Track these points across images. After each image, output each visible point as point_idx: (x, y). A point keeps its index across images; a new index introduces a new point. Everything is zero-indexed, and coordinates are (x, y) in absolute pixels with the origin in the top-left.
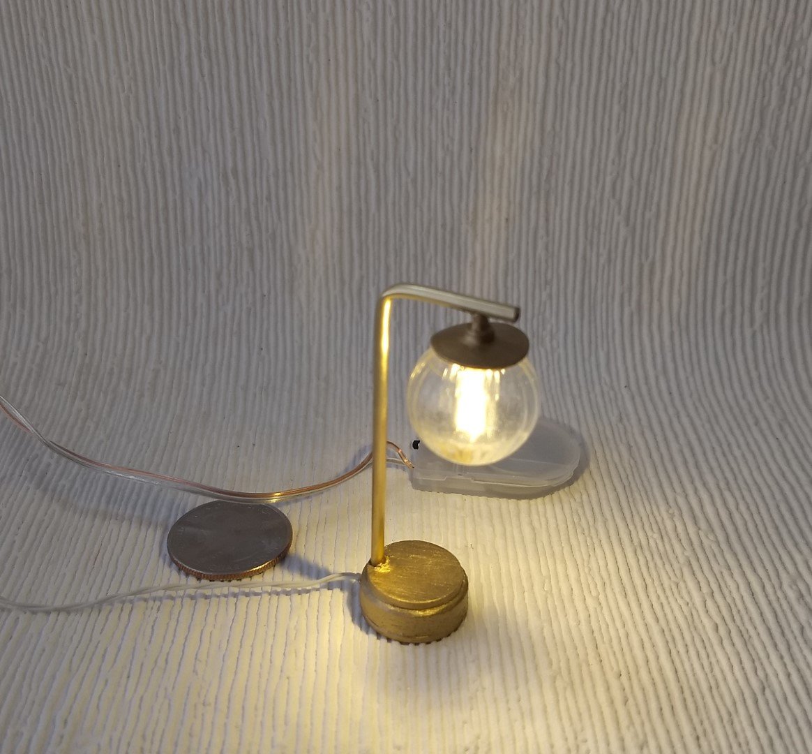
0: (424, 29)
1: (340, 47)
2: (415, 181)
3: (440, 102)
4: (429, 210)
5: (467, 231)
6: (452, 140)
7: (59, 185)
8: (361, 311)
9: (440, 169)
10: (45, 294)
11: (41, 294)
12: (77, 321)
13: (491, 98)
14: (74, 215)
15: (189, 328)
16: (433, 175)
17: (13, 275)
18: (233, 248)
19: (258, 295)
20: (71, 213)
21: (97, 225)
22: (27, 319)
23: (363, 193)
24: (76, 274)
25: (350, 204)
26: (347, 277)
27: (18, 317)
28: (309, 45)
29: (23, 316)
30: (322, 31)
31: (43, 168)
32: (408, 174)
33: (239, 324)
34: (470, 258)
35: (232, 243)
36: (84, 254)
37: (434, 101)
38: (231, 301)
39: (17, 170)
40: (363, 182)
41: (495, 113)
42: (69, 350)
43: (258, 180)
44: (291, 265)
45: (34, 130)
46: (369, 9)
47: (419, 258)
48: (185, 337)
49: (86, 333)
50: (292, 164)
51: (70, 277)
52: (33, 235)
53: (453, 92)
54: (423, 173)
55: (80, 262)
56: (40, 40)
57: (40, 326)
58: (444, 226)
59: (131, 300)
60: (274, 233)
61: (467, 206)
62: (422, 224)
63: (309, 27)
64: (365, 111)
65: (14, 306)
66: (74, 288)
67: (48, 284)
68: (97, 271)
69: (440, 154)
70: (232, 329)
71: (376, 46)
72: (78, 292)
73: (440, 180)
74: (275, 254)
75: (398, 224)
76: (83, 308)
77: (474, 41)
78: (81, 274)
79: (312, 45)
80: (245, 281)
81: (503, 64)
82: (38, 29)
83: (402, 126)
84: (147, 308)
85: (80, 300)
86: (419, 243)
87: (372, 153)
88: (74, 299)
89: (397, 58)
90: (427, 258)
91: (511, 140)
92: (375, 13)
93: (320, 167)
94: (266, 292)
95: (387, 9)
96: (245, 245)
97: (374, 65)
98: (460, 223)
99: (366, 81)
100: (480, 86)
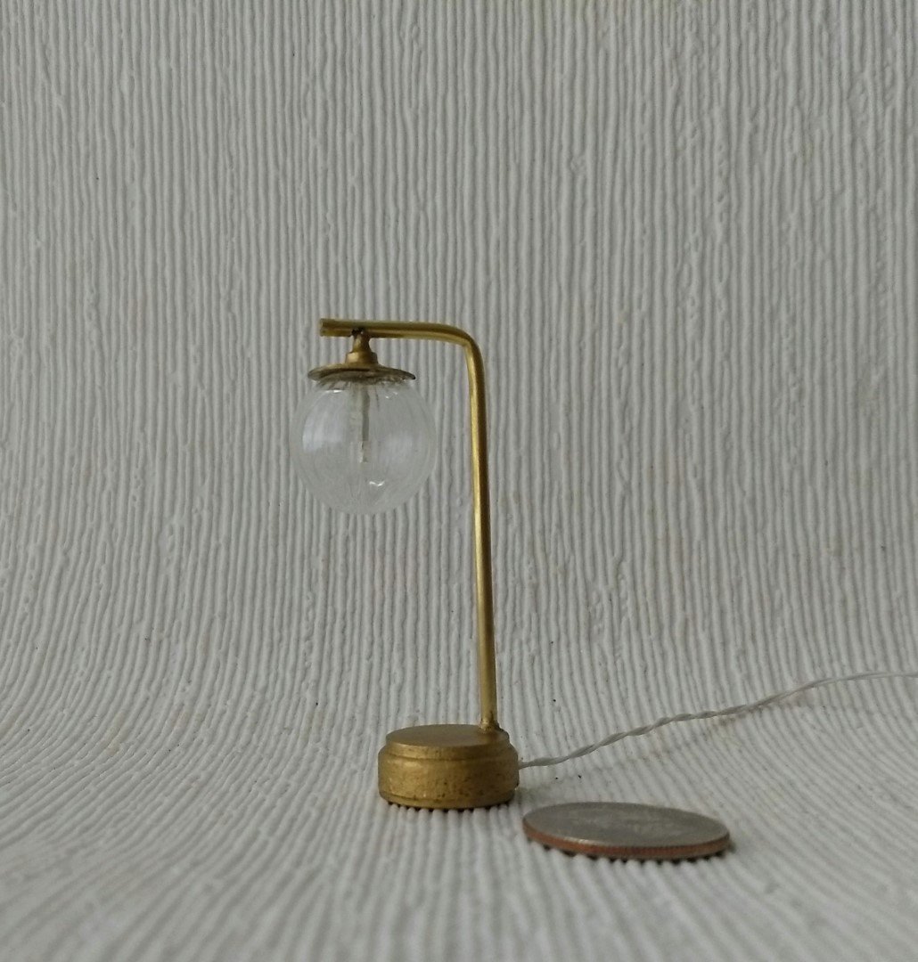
0: (762, 324)
1: (657, 348)
2: (753, 502)
3: (784, 405)
4: (775, 537)
5: (829, 564)
6: (801, 453)
7: (299, 515)
8: (689, 660)
9: (786, 487)
10: (266, 640)
11: (261, 639)
12: (306, 671)
13: (850, 400)
14: (314, 550)
15: (453, 678)
16: (777, 494)
17: (228, 620)
18: (510, 584)
19: (544, 641)
20: (310, 548)
21: (341, 560)
22: (240, 668)
23: (683, 516)
24: (307, 619)
25: (667, 530)
26: (665, 620)
27: (229, 666)
28: (619, 347)
29: (235, 665)
30: (636, 330)
31: (282, 497)
32: (744, 493)
33: (521, 673)
34: (837, 597)
35: (510, 578)
36: (321, 595)
37: (775, 404)
38: (507, 648)
39: (250, 500)
40: (683, 504)
41: (856, 416)
42: (294, 699)
43: (546, 506)
44: (588, 605)
45: (278, 453)
46: (693, 303)
47: (766, 596)
48: (448, 687)
49: (317, 682)
50: (591, 484)
51: (299, 622)
52: (260, 573)
53: (801, 393)
54: (763, 492)
55: (314, 604)
56: (301, 351)
57: (256, 676)
58: (797, 556)
59: (376, 647)
60: (565, 566)
61: (827, 531)
62: (766, 554)
63: (621, 328)
64: (687, 421)
65: (226, 654)
66: (304, 633)
67: (272, 630)
68: (335, 613)
69: (785, 467)
70: (511, 679)
71: (701, 345)
72: (308, 638)
73: (787, 500)
74: (566, 592)
75: (732, 555)
76: (314, 657)
77: (824, 336)
78: (314, 618)
79: (622, 347)
80: (526, 625)
81: (863, 359)
82: (301, 339)
83: (734, 436)
84: (396, 656)
85: (311, 648)
86: (763, 578)
87: (695, 468)
88: (303, 646)
89: (728, 357)
90: (777, 594)
91: (880, 450)
92: (701, 309)
93: (627, 487)
94: (554, 638)
95: (716, 304)
96: (526, 582)
97: (699, 366)
98: (819, 555)
99: (689, 386)
100: (835, 385)
